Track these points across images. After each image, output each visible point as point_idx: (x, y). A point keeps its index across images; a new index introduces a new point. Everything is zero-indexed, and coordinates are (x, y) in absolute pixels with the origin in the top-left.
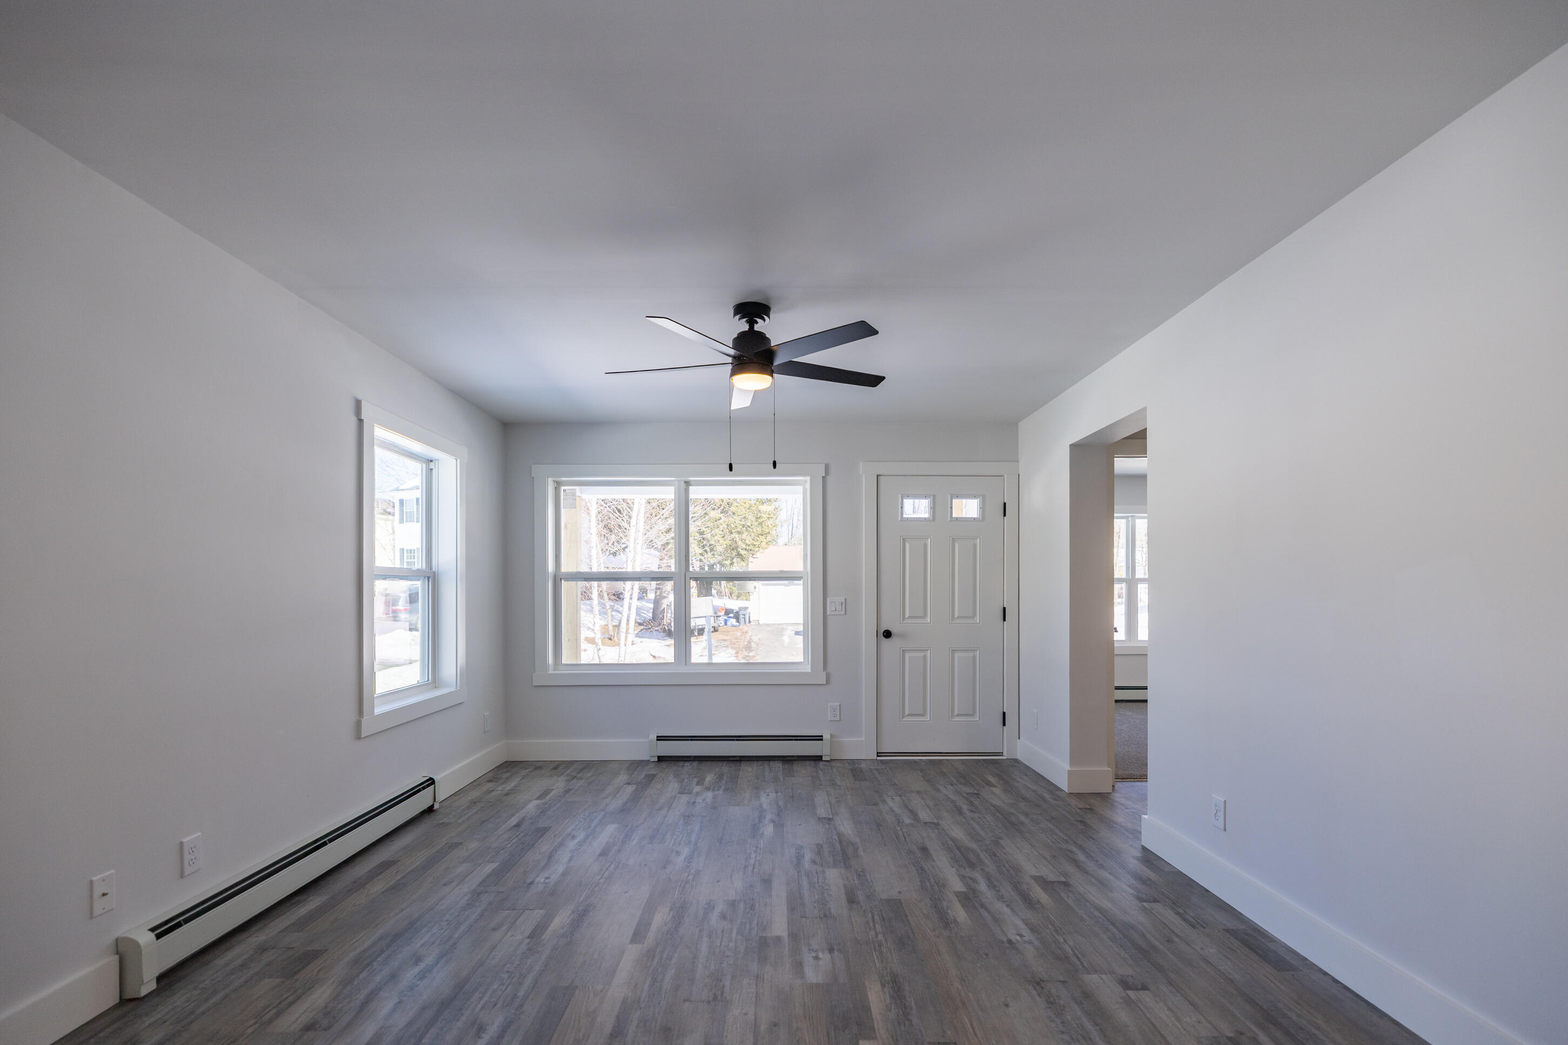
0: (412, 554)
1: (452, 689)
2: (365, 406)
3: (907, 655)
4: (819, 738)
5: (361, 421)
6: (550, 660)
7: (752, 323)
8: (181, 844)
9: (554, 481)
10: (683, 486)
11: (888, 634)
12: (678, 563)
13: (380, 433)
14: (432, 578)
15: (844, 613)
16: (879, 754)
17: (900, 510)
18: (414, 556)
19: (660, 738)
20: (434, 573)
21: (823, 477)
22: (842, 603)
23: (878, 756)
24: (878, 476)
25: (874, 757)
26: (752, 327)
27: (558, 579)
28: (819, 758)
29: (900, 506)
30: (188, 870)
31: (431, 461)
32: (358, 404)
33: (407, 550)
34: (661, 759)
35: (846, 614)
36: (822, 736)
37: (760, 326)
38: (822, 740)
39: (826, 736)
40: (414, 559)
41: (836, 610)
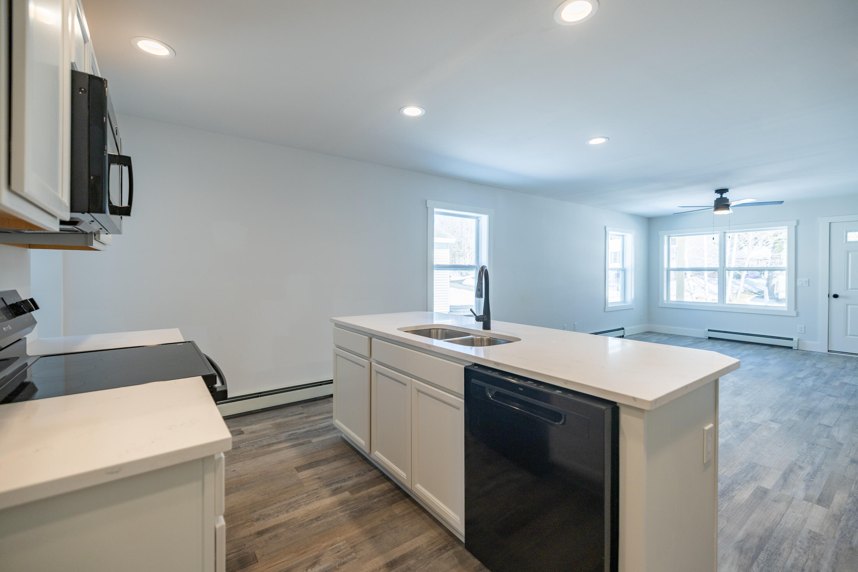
0: (616, 254)
1: (630, 304)
2: (607, 227)
3: (849, 307)
4: (792, 339)
5: (606, 231)
6: (665, 298)
7: (722, 194)
8: (574, 324)
9: (667, 236)
10: (723, 234)
11: (836, 296)
12: (720, 264)
13: (610, 232)
14: (624, 270)
15: (808, 286)
16: (829, 351)
17: (845, 238)
18: (617, 255)
19: (709, 330)
20: (625, 269)
21: (795, 226)
22: (806, 281)
23: (828, 352)
24: (830, 223)
25: (826, 351)
26: (721, 196)
27: (668, 271)
28: (791, 348)
29: (845, 236)
30: (575, 329)
31: (624, 236)
32: (605, 227)
33: (614, 253)
34: (709, 338)
35: (809, 286)
36: (793, 339)
37: (724, 195)
38: (792, 340)
39: (795, 339)
40: (617, 257)
41: (802, 284)
